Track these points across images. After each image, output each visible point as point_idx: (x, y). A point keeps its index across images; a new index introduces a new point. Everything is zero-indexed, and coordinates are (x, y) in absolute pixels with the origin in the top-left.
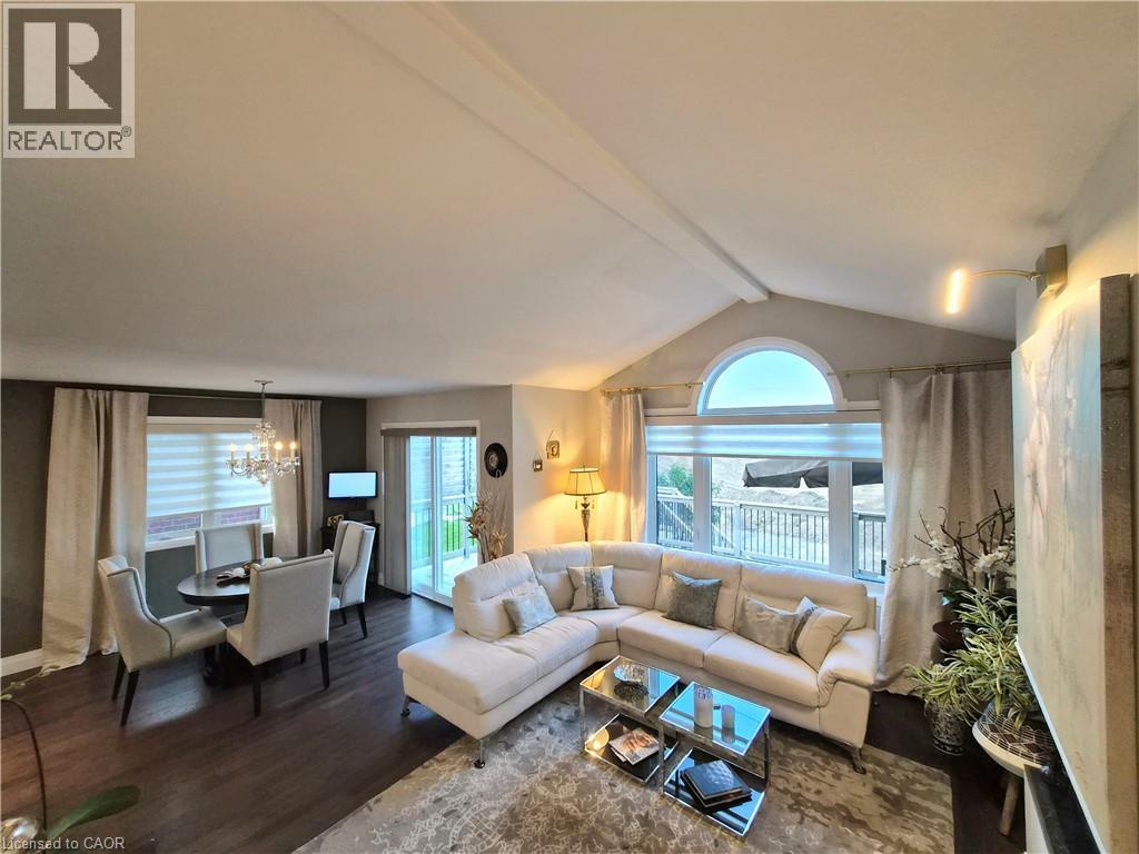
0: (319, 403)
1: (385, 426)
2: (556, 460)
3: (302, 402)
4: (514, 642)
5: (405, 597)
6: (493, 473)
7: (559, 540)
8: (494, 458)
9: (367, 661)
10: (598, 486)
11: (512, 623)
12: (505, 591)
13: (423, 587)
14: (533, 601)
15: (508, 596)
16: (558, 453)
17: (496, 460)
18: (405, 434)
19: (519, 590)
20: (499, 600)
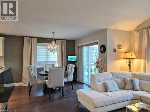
0: (66, 41)
1: (78, 45)
2: (120, 50)
3: (62, 40)
4: (106, 93)
5: (82, 83)
6: (102, 52)
7: (121, 70)
8: (102, 48)
9: (72, 94)
10: (134, 56)
11: (106, 89)
12: (104, 80)
13: (86, 82)
14: (112, 84)
15: (105, 82)
16: (121, 48)
17: (103, 49)
18: (82, 46)
19: (108, 81)
20: (102, 82)
